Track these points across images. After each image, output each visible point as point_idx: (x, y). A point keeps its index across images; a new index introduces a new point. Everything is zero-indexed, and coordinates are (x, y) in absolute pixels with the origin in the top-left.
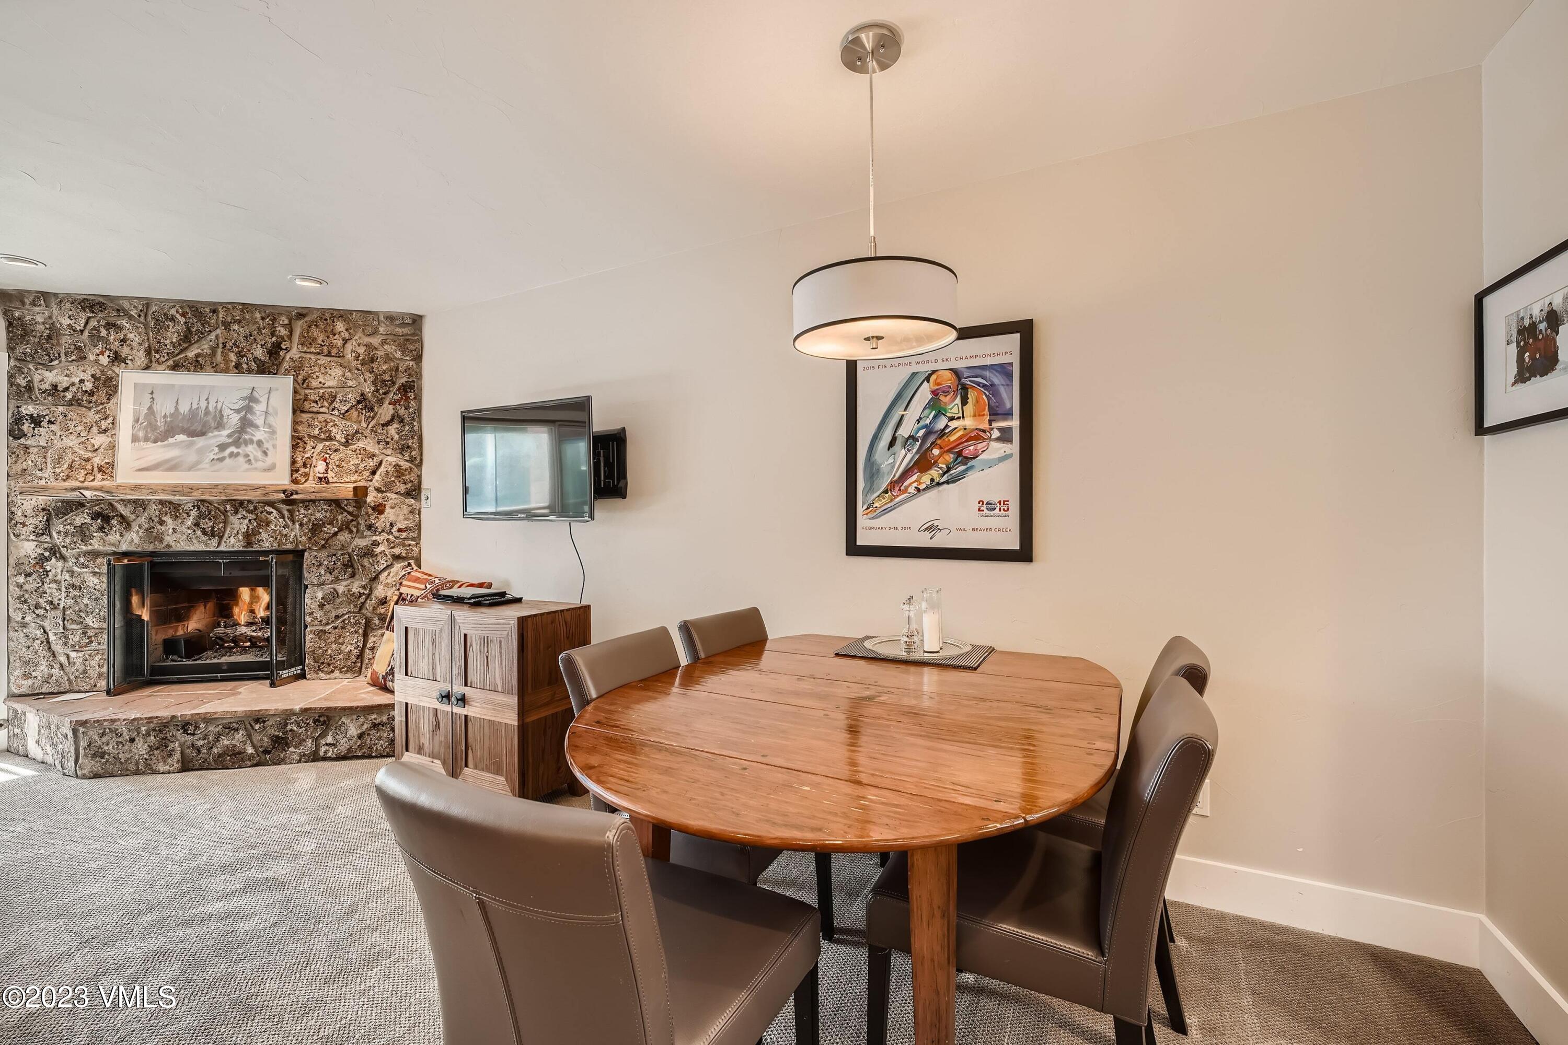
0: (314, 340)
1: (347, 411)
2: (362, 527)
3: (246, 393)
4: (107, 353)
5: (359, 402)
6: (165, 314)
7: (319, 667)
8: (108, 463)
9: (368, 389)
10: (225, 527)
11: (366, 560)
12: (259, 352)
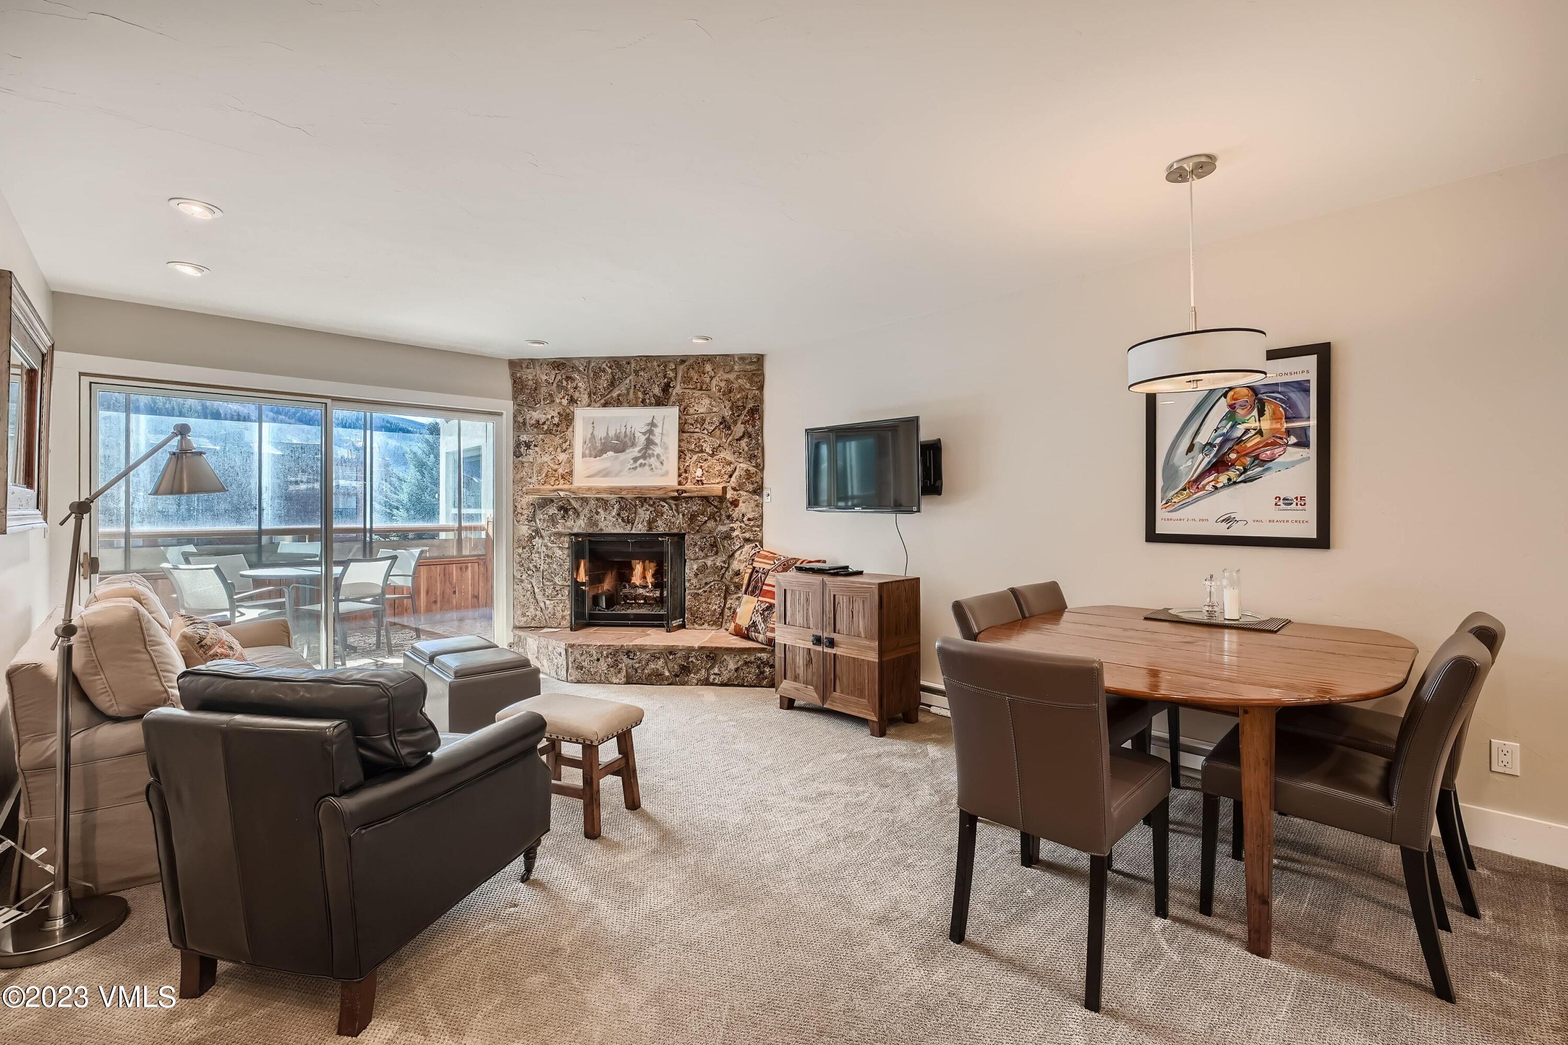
0: (691, 379)
1: (713, 430)
2: (723, 517)
3: (649, 421)
4: (566, 397)
5: (721, 423)
6: (600, 368)
7: (694, 620)
8: (567, 472)
9: (727, 413)
10: (635, 517)
11: (726, 541)
12: (657, 391)
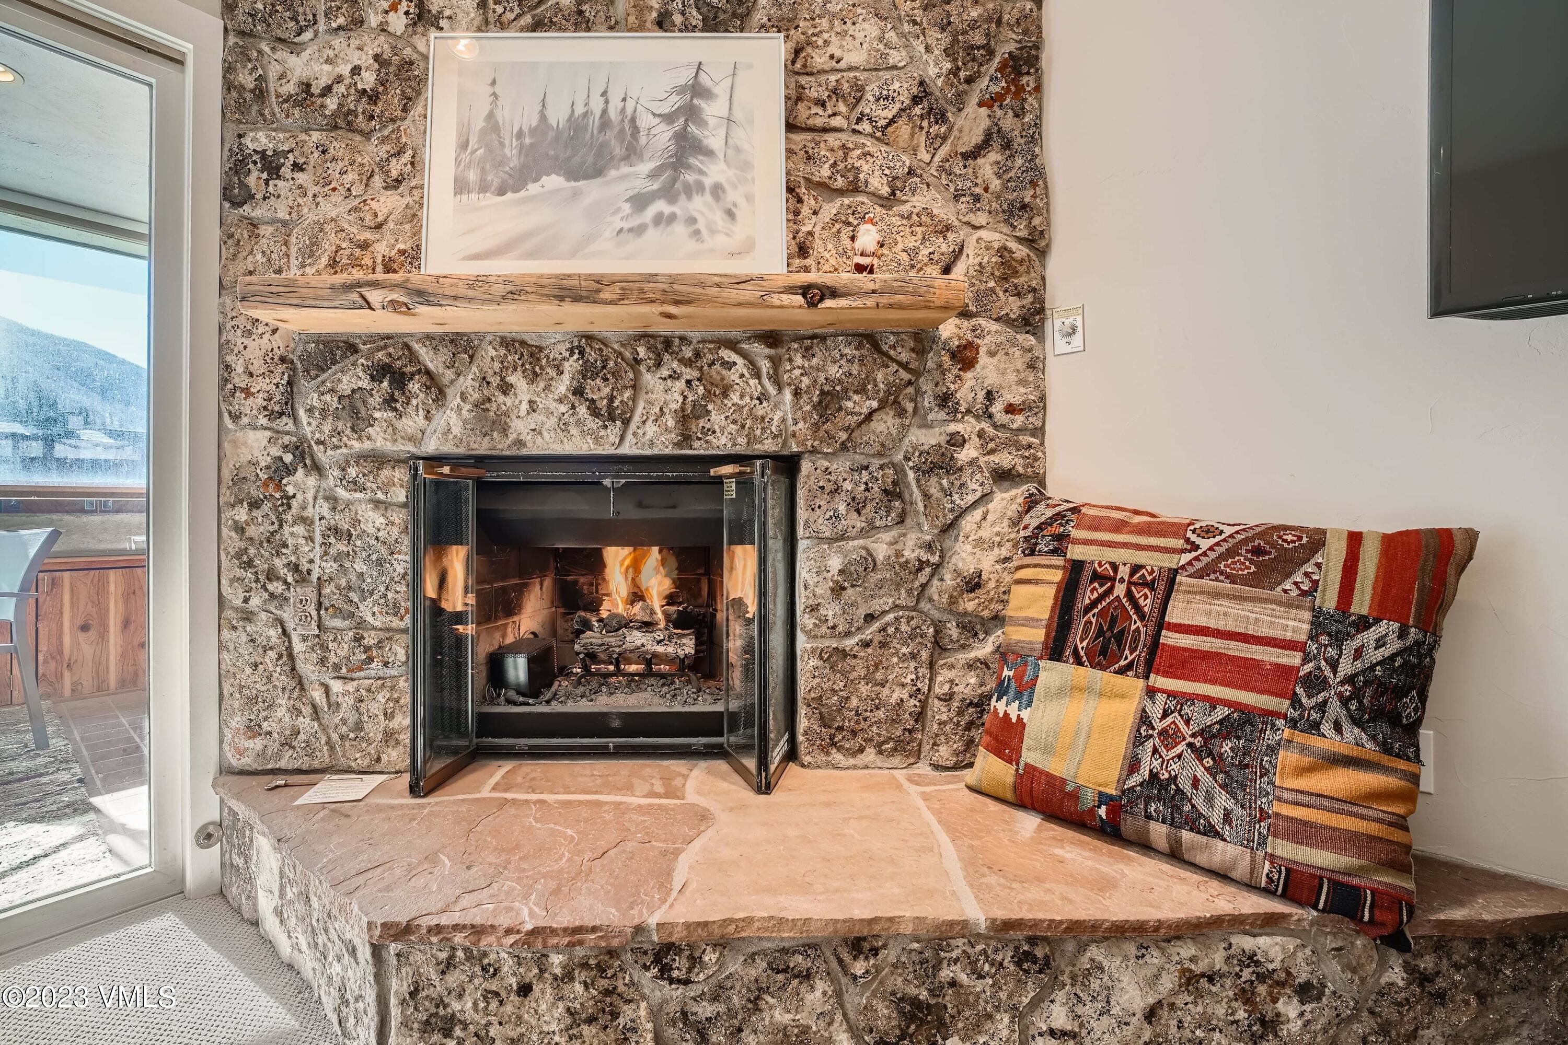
1: (889, 124)
2: (927, 401)
3: (683, 77)
4: (403, 6)
5: (915, 101)
7: (832, 737)
9: (936, 68)
10: (634, 399)
11: (934, 480)
